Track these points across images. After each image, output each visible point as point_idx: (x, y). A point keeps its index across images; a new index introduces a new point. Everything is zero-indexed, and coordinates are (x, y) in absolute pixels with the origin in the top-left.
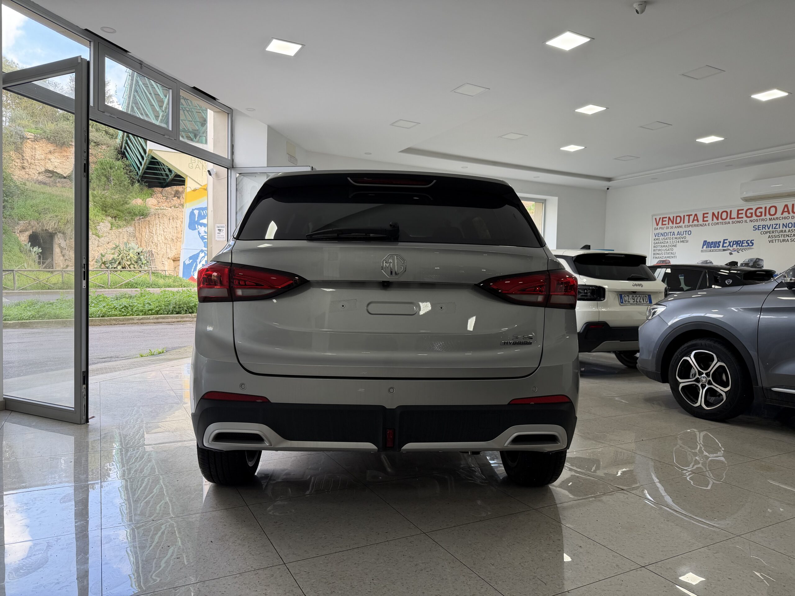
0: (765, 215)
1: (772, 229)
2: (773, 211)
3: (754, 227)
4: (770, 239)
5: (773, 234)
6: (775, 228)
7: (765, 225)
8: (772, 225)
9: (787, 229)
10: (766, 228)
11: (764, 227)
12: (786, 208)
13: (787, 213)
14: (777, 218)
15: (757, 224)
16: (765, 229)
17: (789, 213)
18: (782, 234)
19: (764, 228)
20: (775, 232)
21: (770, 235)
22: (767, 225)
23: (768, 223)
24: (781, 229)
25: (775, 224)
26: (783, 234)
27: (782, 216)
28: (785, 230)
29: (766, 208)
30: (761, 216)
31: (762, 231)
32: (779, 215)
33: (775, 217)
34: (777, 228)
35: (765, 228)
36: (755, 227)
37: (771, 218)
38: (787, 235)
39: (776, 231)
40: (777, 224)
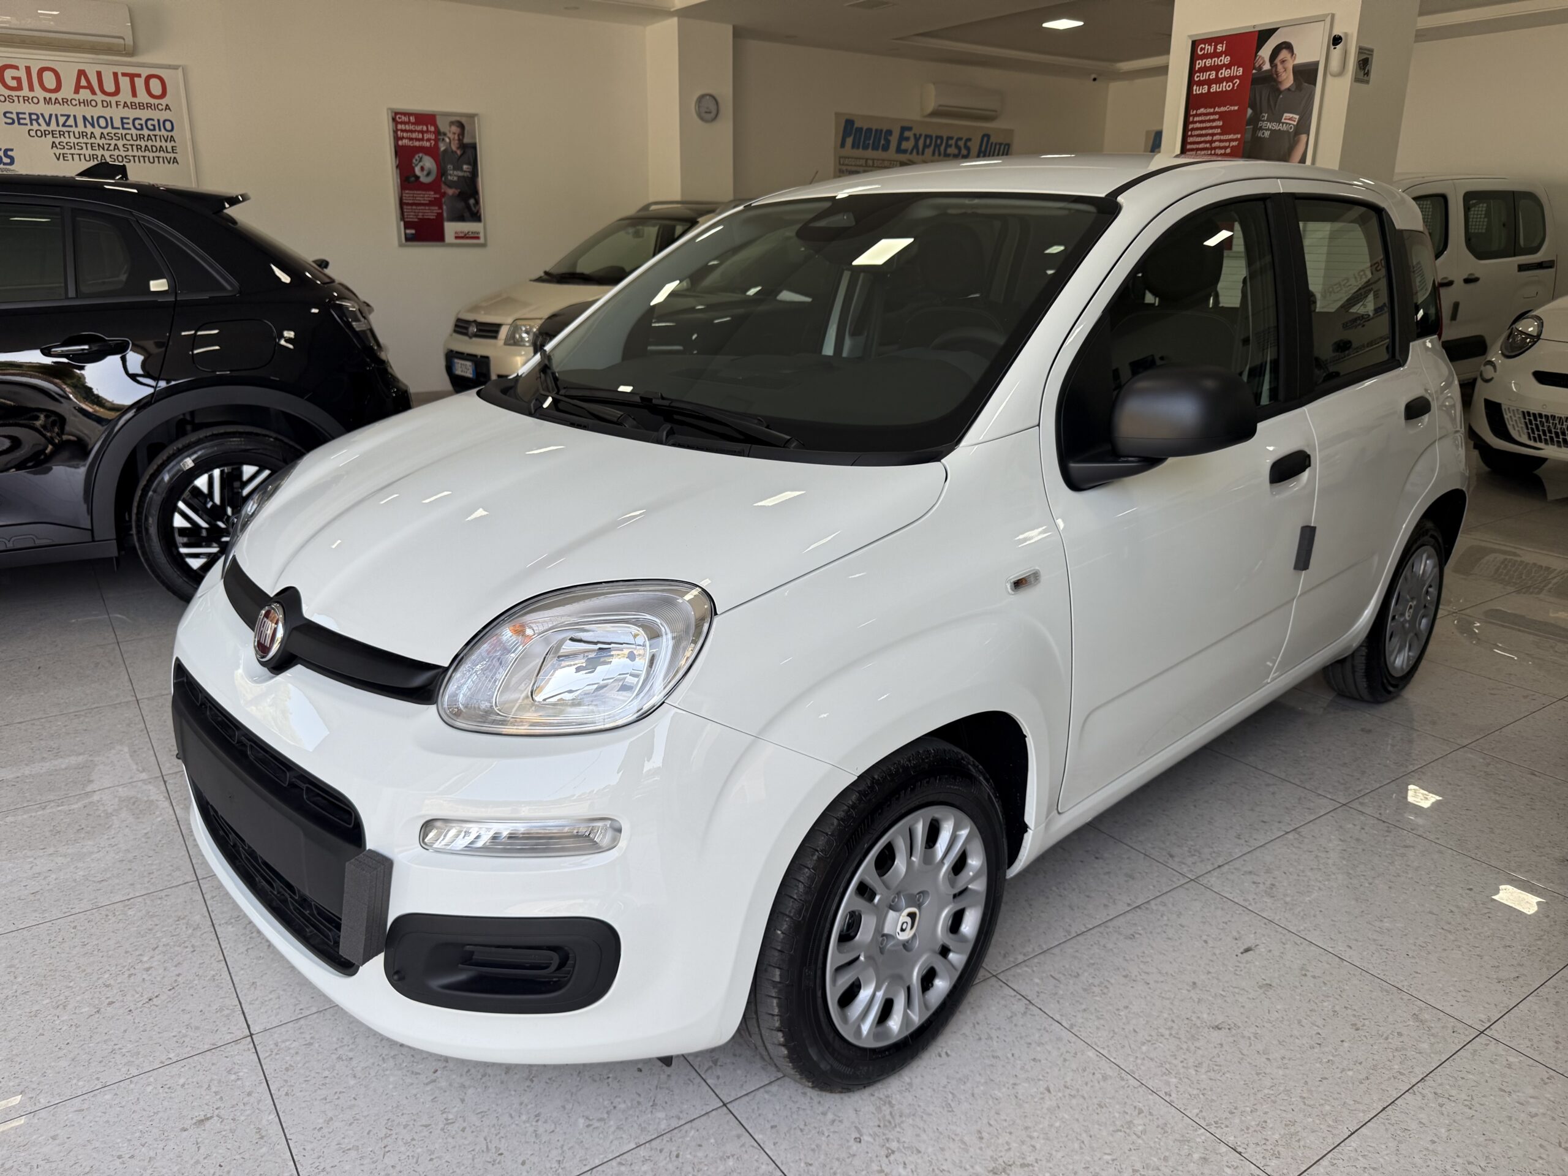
0: (31, 89)
1: (58, 125)
2: (49, 80)
3: (5, 114)
4: (58, 152)
5: (62, 139)
6: (64, 125)
7: (37, 115)
8: (56, 115)
9: (97, 131)
10: (41, 120)
11: (34, 118)
12: (83, 78)
13: (88, 91)
14: (65, 101)
15: (15, 108)
16: (39, 125)
17: (93, 93)
18: (85, 140)
19: (34, 122)
20: (66, 134)
21: (57, 141)
22: (42, 115)
23: (47, 110)
24: (81, 128)
25: (62, 115)
26: (89, 141)
27: (77, 97)
28: (92, 133)
29: (28, 69)
30: (19, 87)
31: (29, 127)
32: (67, 91)
33: (59, 95)
34: (71, 126)
35: (37, 120)
36: (8, 115)
37: (50, 99)
38: (99, 145)
39: (69, 132)
40: (68, 116)
